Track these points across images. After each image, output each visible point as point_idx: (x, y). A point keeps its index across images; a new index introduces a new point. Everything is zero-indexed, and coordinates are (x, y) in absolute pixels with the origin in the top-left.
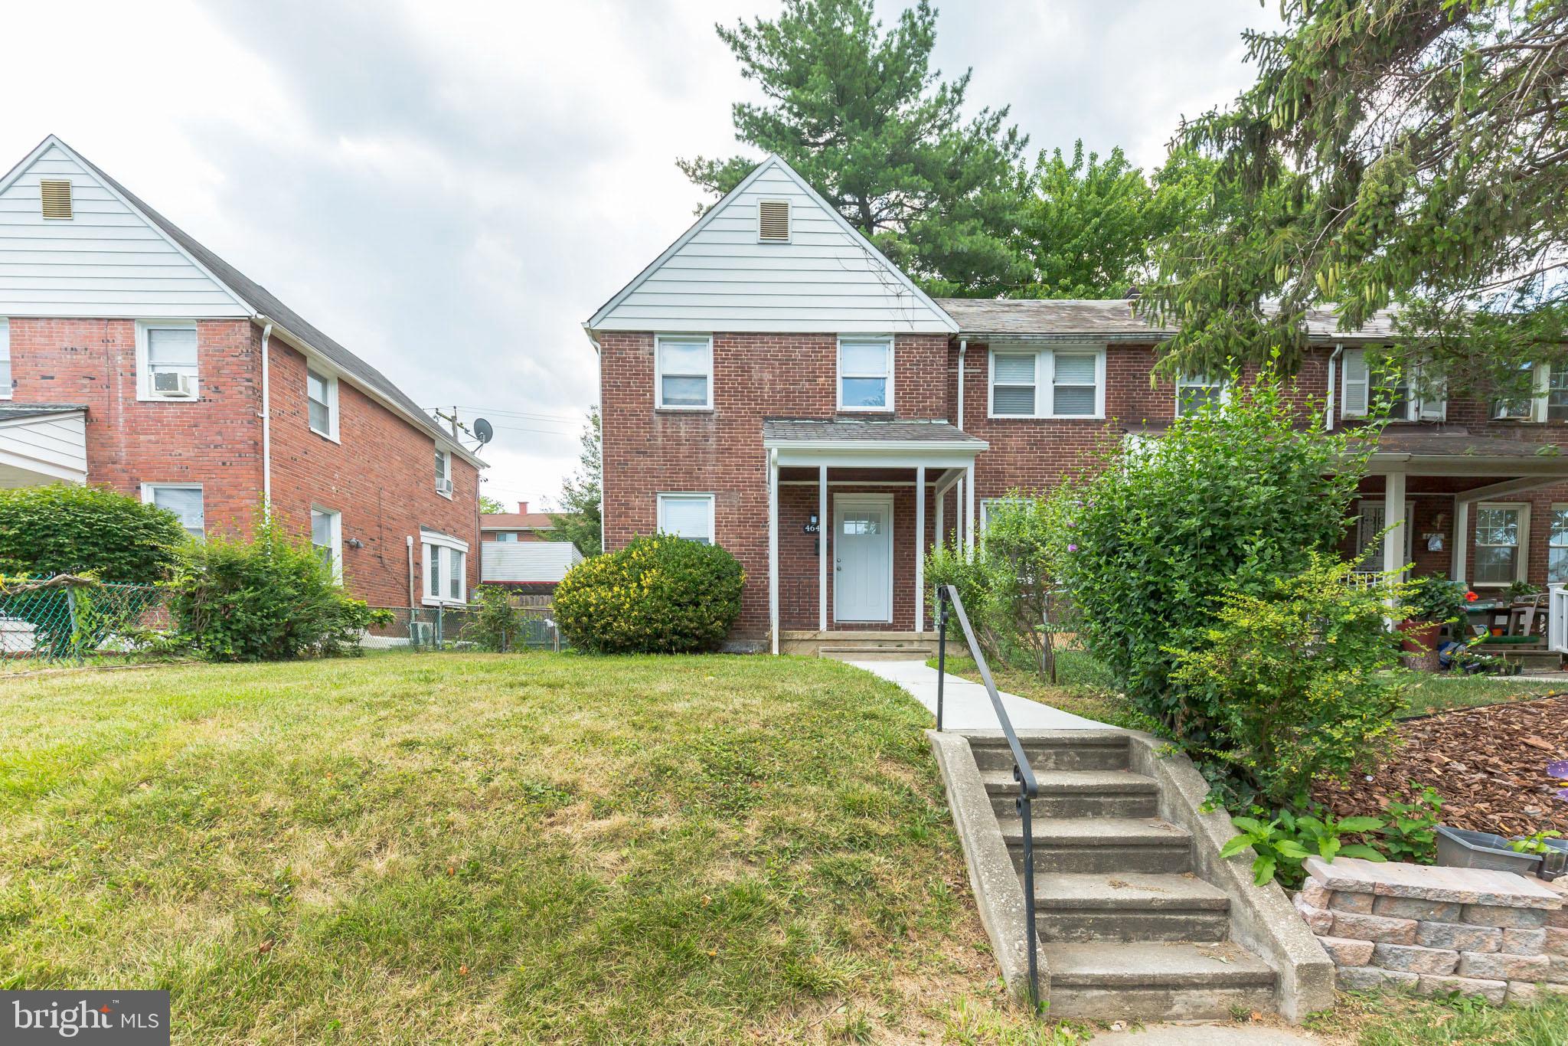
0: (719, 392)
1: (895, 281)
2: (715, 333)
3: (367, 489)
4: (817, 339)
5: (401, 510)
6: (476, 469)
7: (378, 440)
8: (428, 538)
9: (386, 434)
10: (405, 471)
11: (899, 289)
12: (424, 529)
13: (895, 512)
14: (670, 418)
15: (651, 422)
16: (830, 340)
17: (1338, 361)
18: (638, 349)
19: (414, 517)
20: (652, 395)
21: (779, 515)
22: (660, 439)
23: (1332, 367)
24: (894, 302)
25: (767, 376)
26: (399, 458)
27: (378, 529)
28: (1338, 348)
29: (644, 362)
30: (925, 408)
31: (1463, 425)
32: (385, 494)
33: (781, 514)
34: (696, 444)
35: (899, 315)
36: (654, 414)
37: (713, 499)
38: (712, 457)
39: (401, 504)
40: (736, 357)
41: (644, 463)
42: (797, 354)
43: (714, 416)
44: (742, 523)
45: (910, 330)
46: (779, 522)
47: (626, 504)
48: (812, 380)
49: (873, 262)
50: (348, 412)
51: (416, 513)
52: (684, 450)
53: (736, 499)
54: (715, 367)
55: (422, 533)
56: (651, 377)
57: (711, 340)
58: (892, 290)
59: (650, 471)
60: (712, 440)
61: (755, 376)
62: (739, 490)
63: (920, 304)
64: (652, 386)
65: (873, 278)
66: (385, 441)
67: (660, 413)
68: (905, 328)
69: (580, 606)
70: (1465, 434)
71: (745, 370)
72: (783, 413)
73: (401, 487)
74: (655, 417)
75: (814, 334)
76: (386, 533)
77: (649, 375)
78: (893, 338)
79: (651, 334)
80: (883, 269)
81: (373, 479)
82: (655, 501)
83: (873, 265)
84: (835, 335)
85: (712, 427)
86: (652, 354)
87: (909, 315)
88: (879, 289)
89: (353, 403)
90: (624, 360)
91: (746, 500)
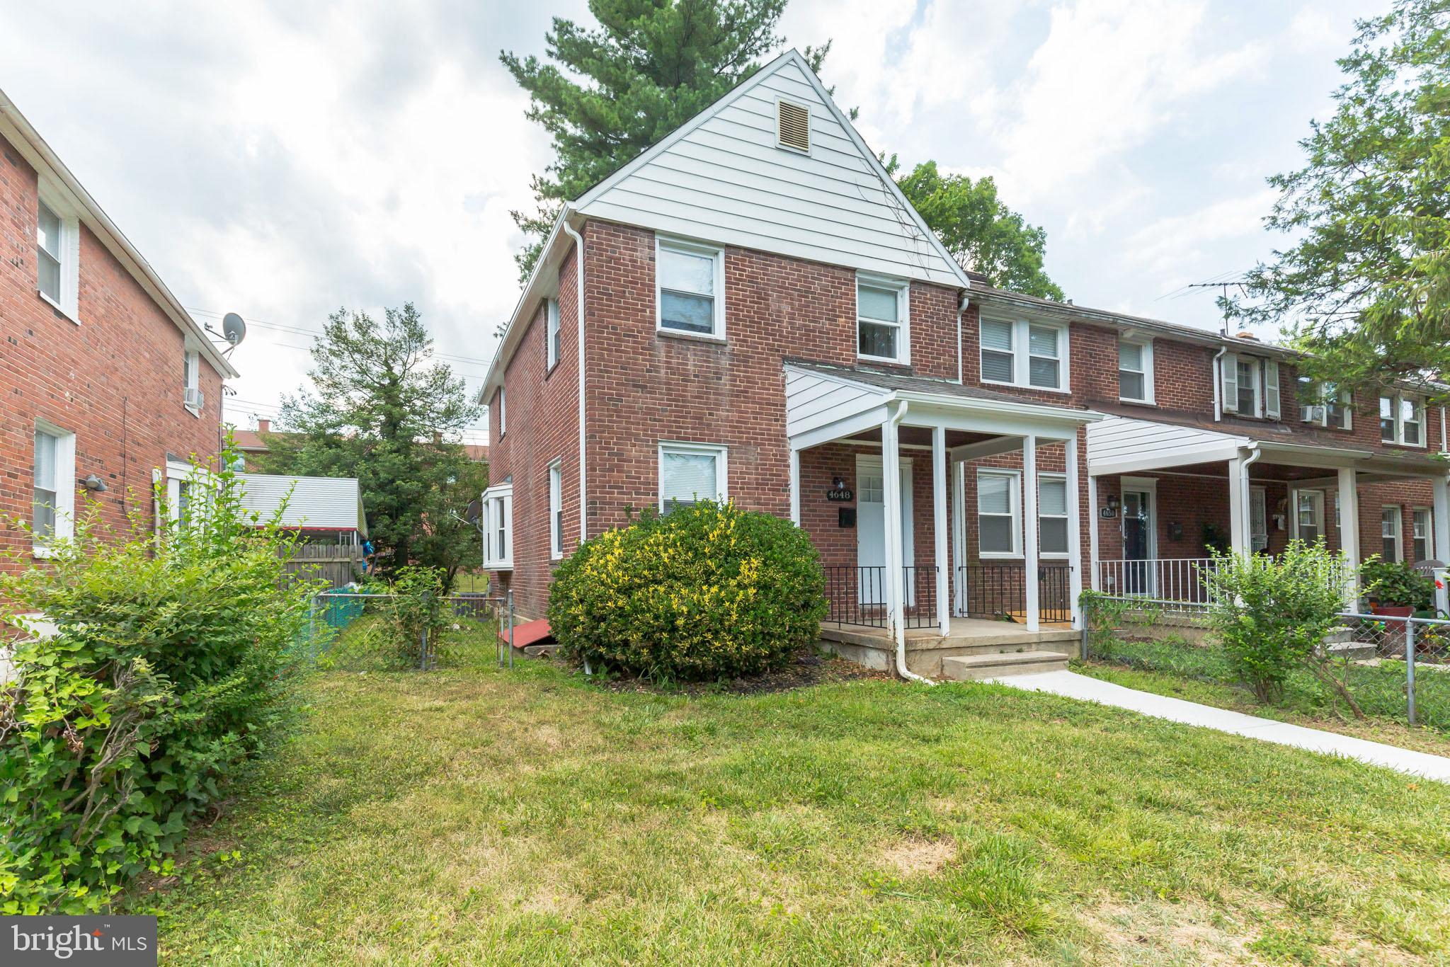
0: (732, 320)
1: (912, 223)
2: (728, 246)
3: (110, 398)
4: (837, 273)
5: (146, 431)
6: (220, 378)
7: (125, 325)
8: (177, 471)
9: (135, 318)
10: (153, 374)
11: (916, 232)
12: (171, 459)
13: (915, 478)
14: (675, 344)
15: (651, 347)
16: (849, 275)
17: (1219, 360)
18: (635, 250)
19: (160, 442)
20: (653, 312)
21: (801, 477)
22: (663, 371)
23: (1215, 364)
24: (911, 245)
25: (786, 308)
26: (148, 356)
27: (120, 459)
28: (1224, 349)
29: (643, 268)
30: (939, 366)
31: (1288, 425)
32: (131, 407)
33: (803, 476)
34: (708, 380)
35: (915, 260)
36: (655, 337)
37: (725, 454)
38: (726, 399)
39: (148, 421)
40: (752, 279)
41: (642, 401)
42: (816, 287)
43: (728, 349)
44: (760, 485)
45: (926, 278)
46: (801, 486)
47: (620, 454)
48: (832, 320)
49: (889, 196)
50: (90, 278)
51: (163, 435)
52: (692, 388)
53: (754, 454)
54: (727, 288)
55: (169, 464)
56: (651, 288)
57: (722, 255)
58: (908, 231)
59: (650, 411)
60: (725, 379)
61: (774, 306)
62: (757, 444)
63: (934, 252)
64: (653, 301)
65: (889, 214)
66: (133, 328)
67: (662, 336)
68: (920, 275)
69: (656, 617)
70: (1289, 431)
71: (761, 296)
72: (803, 354)
73: (149, 397)
74: (657, 342)
75: (834, 267)
76: (130, 465)
77: (650, 286)
78: (907, 285)
79: (651, 232)
80: (900, 206)
81: (118, 384)
82: (656, 452)
83: (890, 201)
84: (853, 270)
85: (725, 362)
86: (653, 259)
87: (925, 261)
88: (897, 229)
89: (98, 265)
90: (617, 261)
91: (764, 456)
